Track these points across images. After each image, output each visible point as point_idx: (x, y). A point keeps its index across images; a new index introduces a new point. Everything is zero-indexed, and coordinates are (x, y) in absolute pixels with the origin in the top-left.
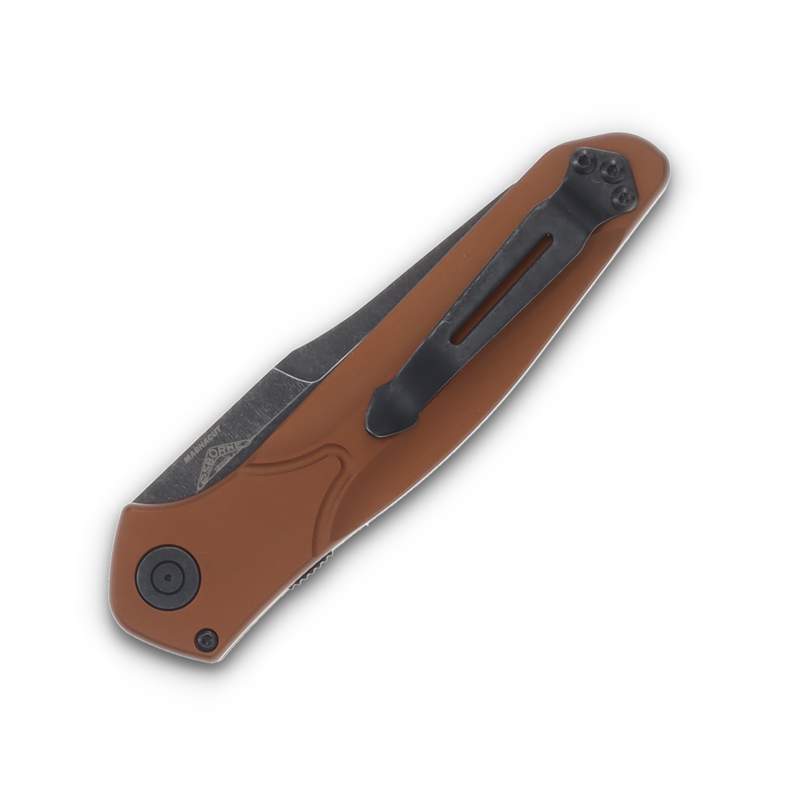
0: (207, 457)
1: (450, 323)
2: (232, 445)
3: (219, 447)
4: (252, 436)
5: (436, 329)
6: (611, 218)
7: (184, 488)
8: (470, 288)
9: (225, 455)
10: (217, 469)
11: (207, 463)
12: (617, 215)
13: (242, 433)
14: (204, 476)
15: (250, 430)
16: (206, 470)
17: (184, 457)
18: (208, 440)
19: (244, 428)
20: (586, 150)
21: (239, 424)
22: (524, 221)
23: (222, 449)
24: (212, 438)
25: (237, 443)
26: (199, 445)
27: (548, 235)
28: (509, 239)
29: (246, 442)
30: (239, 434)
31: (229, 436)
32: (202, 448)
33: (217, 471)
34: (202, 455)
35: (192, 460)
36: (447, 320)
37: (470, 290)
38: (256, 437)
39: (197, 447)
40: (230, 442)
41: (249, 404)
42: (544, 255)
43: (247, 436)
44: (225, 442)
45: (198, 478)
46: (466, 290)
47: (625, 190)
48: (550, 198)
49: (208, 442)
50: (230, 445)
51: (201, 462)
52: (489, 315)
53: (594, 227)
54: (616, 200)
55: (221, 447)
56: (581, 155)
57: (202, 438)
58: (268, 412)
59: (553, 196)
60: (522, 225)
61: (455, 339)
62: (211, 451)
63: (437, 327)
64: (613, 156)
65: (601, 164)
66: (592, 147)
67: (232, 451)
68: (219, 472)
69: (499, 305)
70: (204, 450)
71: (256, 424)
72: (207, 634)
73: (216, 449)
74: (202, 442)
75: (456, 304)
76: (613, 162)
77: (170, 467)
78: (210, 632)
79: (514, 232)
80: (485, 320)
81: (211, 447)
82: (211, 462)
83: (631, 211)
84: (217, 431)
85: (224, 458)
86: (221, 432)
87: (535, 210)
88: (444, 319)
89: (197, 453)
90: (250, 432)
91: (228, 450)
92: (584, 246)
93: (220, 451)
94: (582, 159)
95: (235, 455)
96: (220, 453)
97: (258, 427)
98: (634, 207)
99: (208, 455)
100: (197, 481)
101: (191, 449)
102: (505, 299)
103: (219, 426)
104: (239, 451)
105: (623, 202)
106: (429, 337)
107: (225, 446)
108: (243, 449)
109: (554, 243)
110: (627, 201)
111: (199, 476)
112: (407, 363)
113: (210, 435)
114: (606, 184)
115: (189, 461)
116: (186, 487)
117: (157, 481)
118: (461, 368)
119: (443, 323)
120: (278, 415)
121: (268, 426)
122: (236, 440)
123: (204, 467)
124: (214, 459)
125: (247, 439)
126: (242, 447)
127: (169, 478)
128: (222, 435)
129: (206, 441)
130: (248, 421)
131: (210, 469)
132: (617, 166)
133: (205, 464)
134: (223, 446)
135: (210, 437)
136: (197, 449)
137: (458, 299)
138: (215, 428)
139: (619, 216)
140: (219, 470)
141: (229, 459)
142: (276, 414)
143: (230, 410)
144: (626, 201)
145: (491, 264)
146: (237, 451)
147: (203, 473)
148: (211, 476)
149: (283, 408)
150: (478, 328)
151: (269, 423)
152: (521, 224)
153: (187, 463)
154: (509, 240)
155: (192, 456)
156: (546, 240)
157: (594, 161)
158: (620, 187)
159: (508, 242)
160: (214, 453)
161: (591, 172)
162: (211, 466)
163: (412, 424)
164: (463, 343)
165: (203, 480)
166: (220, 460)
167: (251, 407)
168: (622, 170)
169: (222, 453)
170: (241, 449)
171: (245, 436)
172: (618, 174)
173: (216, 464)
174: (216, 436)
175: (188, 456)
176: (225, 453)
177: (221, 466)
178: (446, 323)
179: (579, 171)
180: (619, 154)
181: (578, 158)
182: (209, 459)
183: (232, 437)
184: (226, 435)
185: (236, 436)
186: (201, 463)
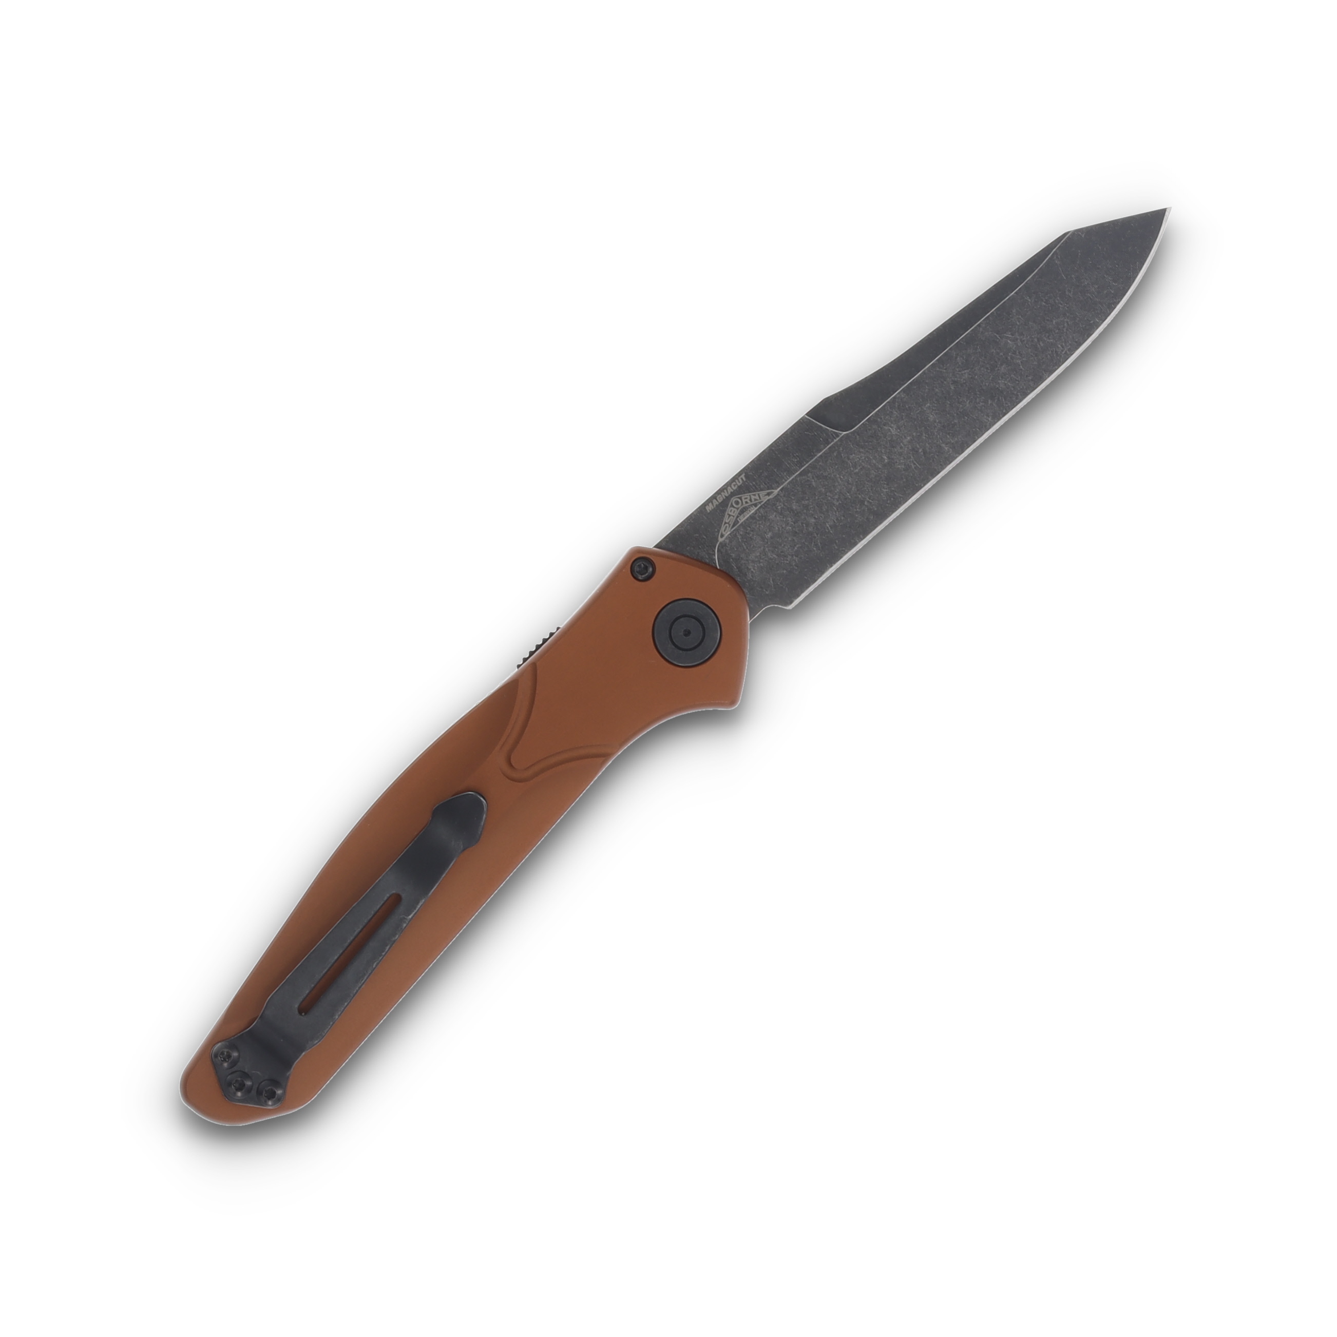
0: (730, 507)
1: (402, 916)
2: (757, 495)
3: (743, 496)
4: (778, 487)
5: (417, 909)
6: (239, 1035)
7: (704, 539)
8: (384, 954)
9: (749, 506)
10: (740, 519)
11: (730, 513)
12: (232, 1038)
13: (768, 483)
14: (726, 527)
15: (777, 480)
16: (729, 520)
17: (706, 505)
18: (732, 489)
19: (771, 478)
20: (269, 1105)
21: (766, 474)
22: (329, 1027)
23: (746, 498)
24: (736, 486)
25: (762, 493)
26: (722, 493)
27: (303, 1014)
28: (345, 1008)
29: (773, 492)
30: (765, 483)
31: (754, 485)
32: (725, 496)
33: (740, 522)
34: (724, 504)
35: (714, 509)
36: (405, 918)
37: (383, 952)
38: (783, 488)
39: (720, 496)
40: (755, 492)
41: (777, 453)
42: (307, 992)
43: (773, 486)
44: (750, 492)
45: (720, 528)
46: (387, 952)
47: (226, 1065)
48: (304, 1053)
49: (732, 491)
50: (755, 495)
51: (724, 511)
52: (361, 927)
53: (255, 1025)
54: (235, 1054)
55: (746, 497)
56: (274, 1099)
57: (726, 486)
58: (797, 461)
59: (300, 1056)
60: (331, 1023)
61: (396, 900)
62: (734, 500)
63: (415, 911)
64: (239, 1101)
65: (252, 1091)
66: (262, 1108)
67: (757, 501)
68: (742, 523)
69: (352, 938)
70: (728, 499)
71: (784, 474)
72: (643, 576)
73: (740, 498)
74: (725, 491)
75: (397, 936)
76: (239, 1094)
77: (690, 516)
78: (640, 578)
79: (339, 1016)
80: (366, 921)
81: (734, 496)
82: (734, 511)
83: (218, 1042)
84: (742, 479)
85: (748, 509)
86: (746, 481)
87: (318, 1040)
88: (408, 920)
89: (720, 501)
90: (777, 482)
91: (753, 500)
92: (265, 1004)
93: (744, 501)
94: (272, 1095)
95: (760, 505)
96: (744, 503)
97: (785, 477)
98: (215, 1048)
99: (732, 504)
100: (718, 531)
101: (714, 497)
102: (346, 944)
103: (744, 474)
104: (764, 502)
105: (227, 1052)
106: (423, 901)
107: (750, 495)
108: (768, 500)
109: (296, 1006)
110: (222, 1053)
111: (721, 526)
112: (447, 871)
113: (734, 483)
114: (246, 1071)
115: (711, 510)
116: (707, 537)
117: (676, 529)
118: (389, 869)
119: (409, 915)
120: (807, 465)
121: (796, 477)
122: (762, 490)
123: (726, 516)
124: (738, 509)
125: (773, 489)
126: (768, 498)
127: (689, 527)
128: (747, 483)
129: (730, 490)
130: (775, 470)
131: (732, 519)
132: (235, 1090)
133: (728, 514)
134: (747, 495)
135: (734, 485)
136: (719, 498)
137: (395, 941)
138: (739, 476)
139: (231, 1038)
140: (742, 521)
141: (753, 510)
142: (805, 465)
143: (756, 458)
144: (224, 1054)
145: (362, 980)
146: (762, 502)
147: (725, 523)
148: (733, 526)
149: (812, 458)
150: (373, 913)
151: (797, 473)
152: (333, 1024)
153: (709, 511)
154: (345, 1006)
155: (715, 504)
156: (304, 1010)
157: (259, 1093)
158: (231, 1068)
159: (346, 1004)
160: (737, 503)
161: (261, 1082)
162: (733, 516)
163: (438, 807)
164: (388, 895)
165: (725, 531)
166: (744, 510)
167: (779, 456)
168: (230, 1084)
169: (746, 502)
170: (766, 500)
171: (771, 485)
172: (234, 1081)
173: (739, 514)
174: (741, 485)
175: (710, 504)
176: (750, 503)
177: (744, 517)
178: (406, 916)
179: (276, 1083)
180: (234, 1103)
181: (276, 1096)
182: (732, 508)
183: (757, 487)
184: (751, 484)
185: (762, 486)
186: (723, 513)
